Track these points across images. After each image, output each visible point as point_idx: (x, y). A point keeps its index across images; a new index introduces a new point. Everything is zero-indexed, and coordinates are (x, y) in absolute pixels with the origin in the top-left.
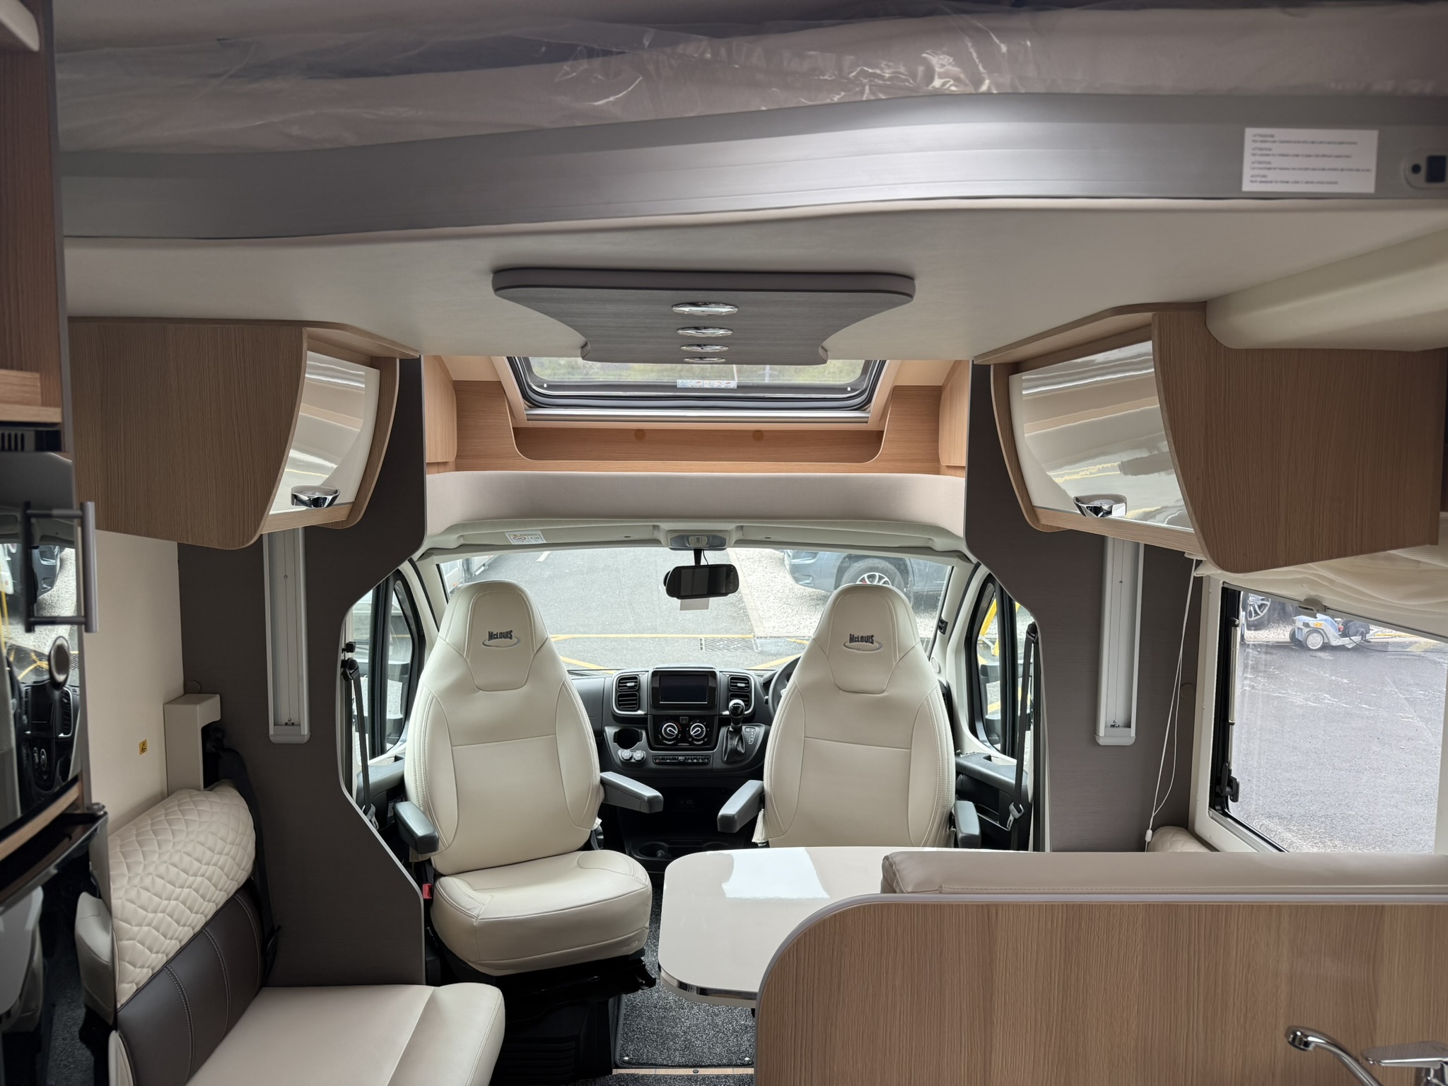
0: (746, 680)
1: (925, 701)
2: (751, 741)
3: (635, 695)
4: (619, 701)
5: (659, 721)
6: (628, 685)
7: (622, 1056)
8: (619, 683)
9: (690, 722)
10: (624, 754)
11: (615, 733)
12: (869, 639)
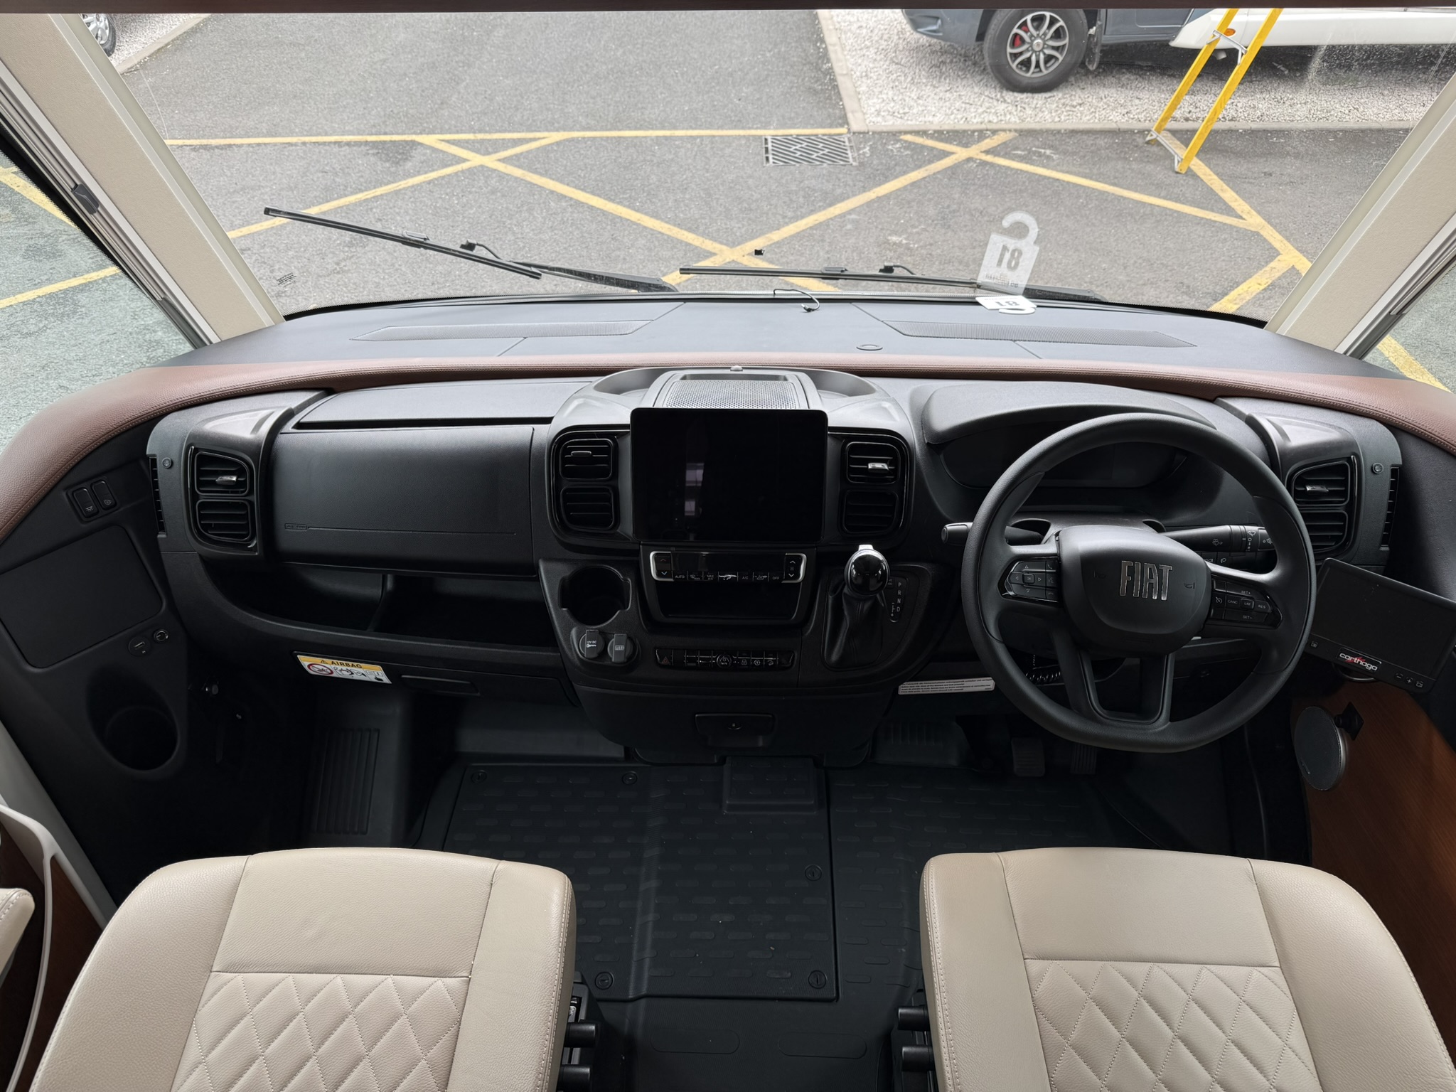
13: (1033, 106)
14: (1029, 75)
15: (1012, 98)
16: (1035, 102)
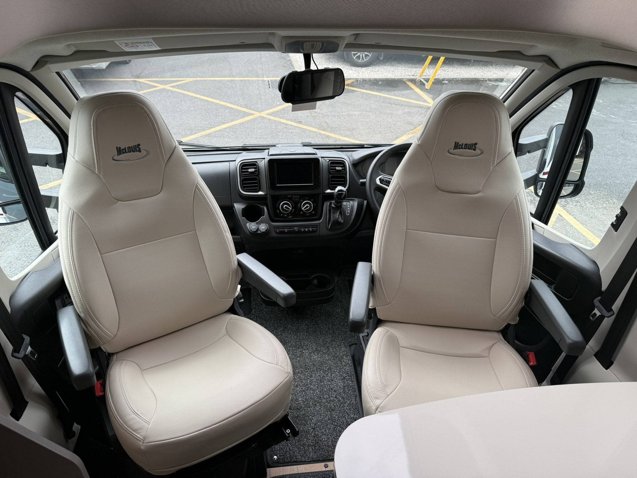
0: (342, 163)
1: (515, 200)
2: (348, 213)
3: (255, 179)
4: (243, 184)
5: (276, 200)
6: (250, 170)
7: (272, 457)
8: (242, 169)
9: (300, 199)
10: (252, 226)
11: (243, 209)
12: (473, 147)
13: (362, 71)
14: (360, 61)
15: (355, 69)
16: (362, 70)
